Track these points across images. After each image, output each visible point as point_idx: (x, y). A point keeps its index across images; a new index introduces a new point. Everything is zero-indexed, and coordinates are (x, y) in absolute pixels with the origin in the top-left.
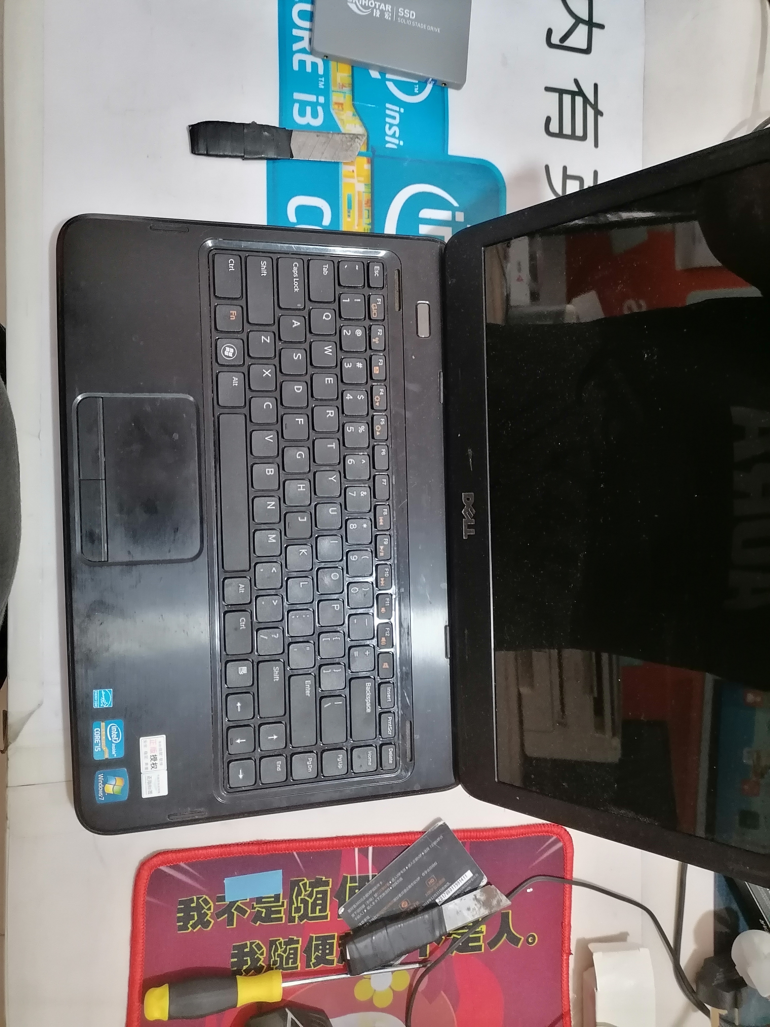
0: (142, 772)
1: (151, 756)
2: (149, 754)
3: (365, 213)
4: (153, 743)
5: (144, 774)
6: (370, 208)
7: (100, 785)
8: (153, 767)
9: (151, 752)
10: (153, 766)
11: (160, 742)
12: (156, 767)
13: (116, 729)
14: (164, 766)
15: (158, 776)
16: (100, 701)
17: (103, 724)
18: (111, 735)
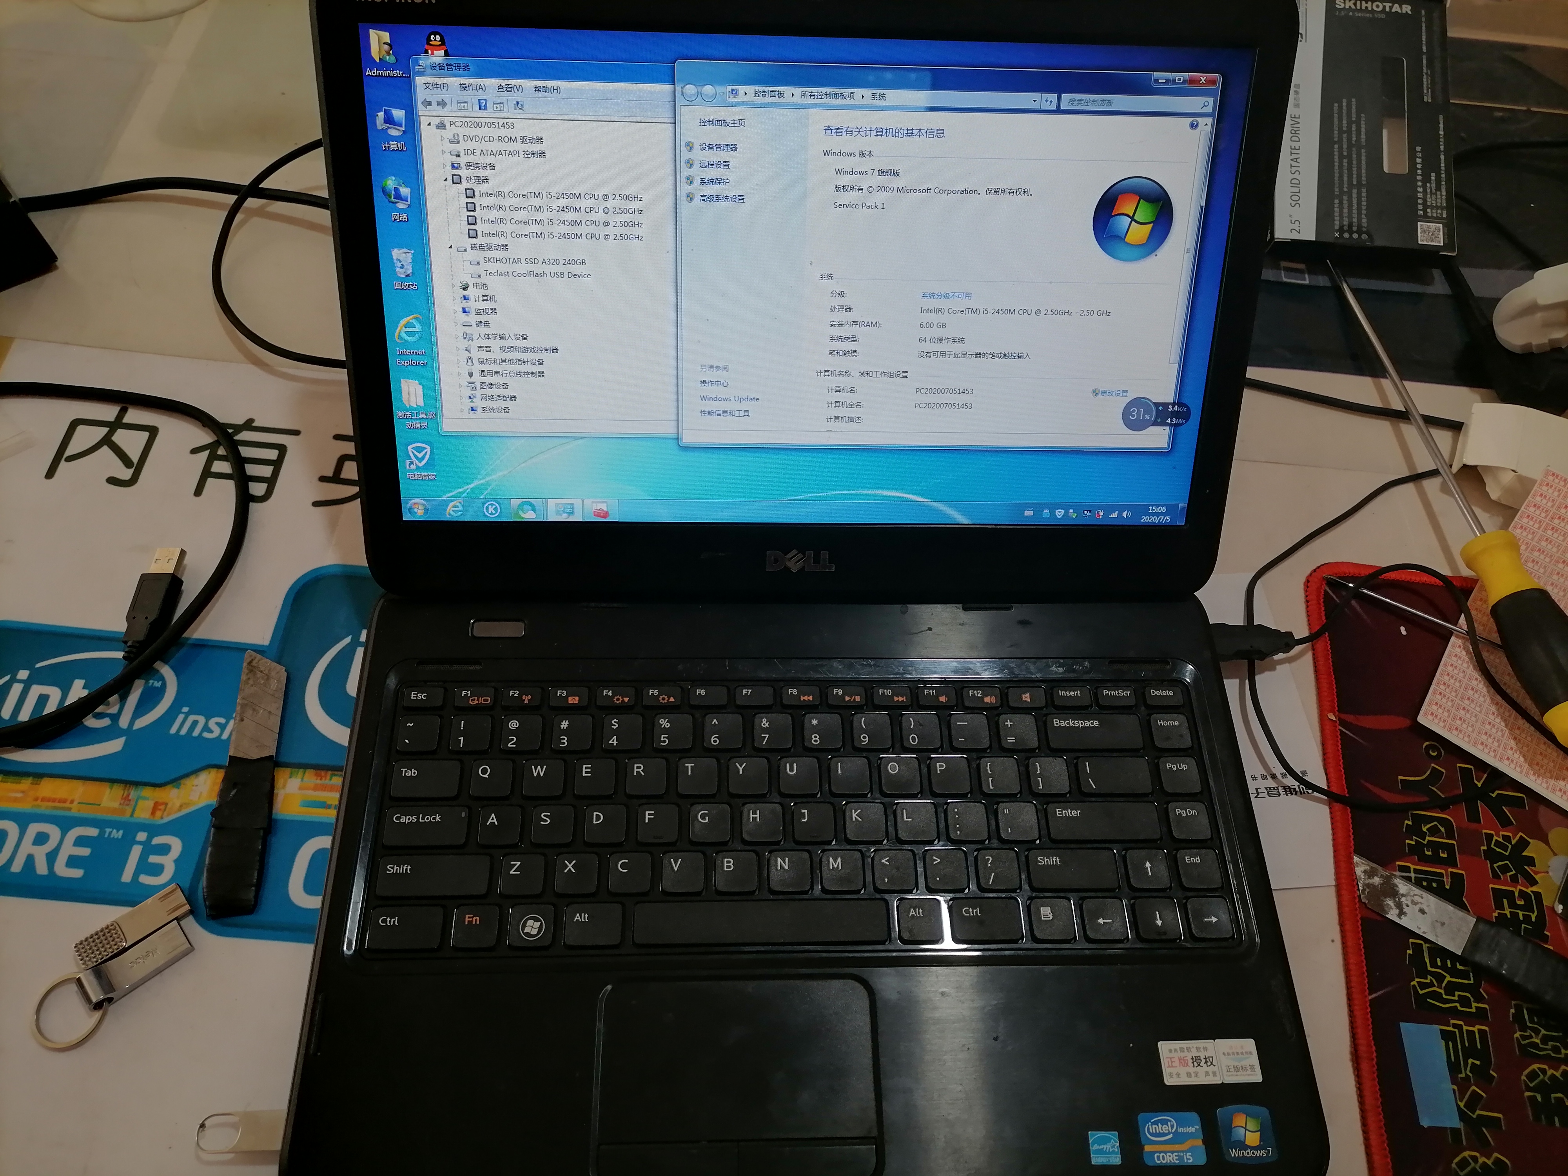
0: (1221, 1082)
1: (1194, 1067)
2: (1191, 1069)
4: (1172, 1062)
5: (1224, 1079)
7: (1248, 1153)
8: (1212, 1063)
9: (1187, 1065)
10: (1209, 1063)
11: (1170, 1051)
12: (1211, 1059)
13: (1154, 1126)
14: (1209, 1043)
15: (1224, 1054)
16: (1109, 1153)
17: (1147, 1148)
18: (1164, 1135)
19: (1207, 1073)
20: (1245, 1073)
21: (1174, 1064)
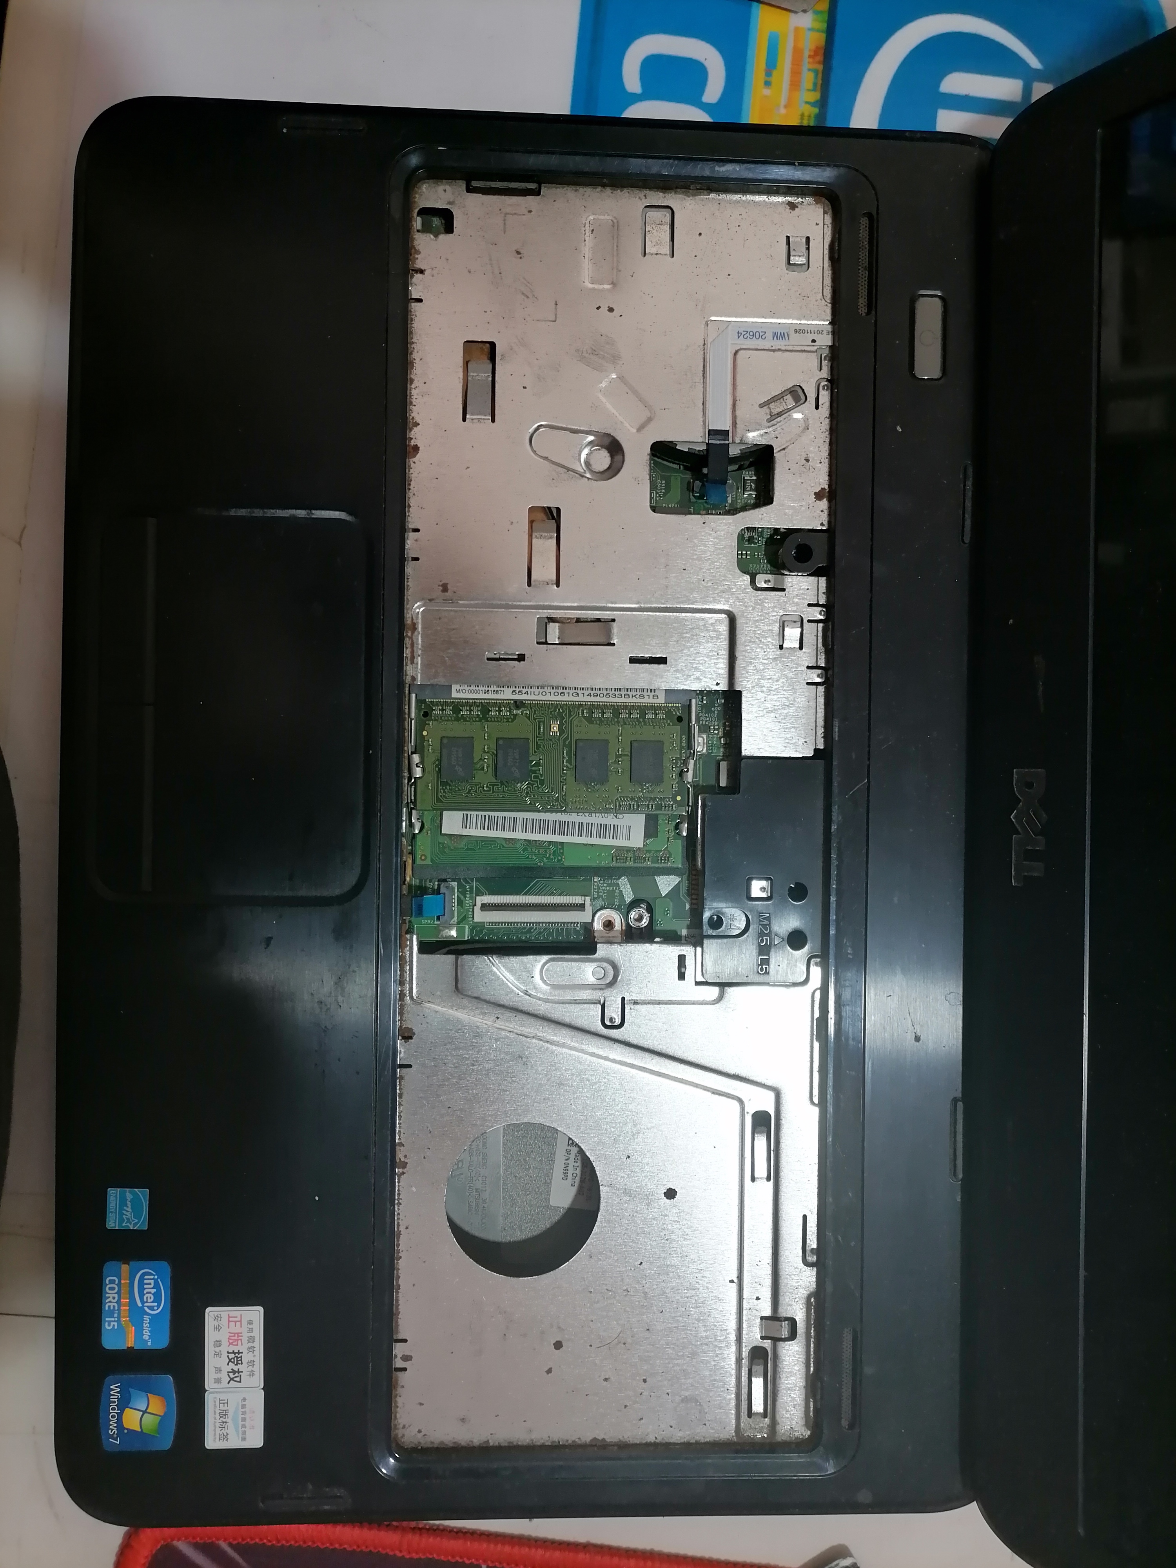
0: (207, 1388)
1: (228, 1352)
2: (225, 1348)
3: (808, 78)
4: (235, 1322)
5: (211, 1393)
6: (820, 67)
7: (113, 1409)
8: (232, 1379)
9: (231, 1344)
10: (232, 1375)
11: (250, 1322)
12: (238, 1379)
13: (152, 1282)
14: (258, 1380)
15: (244, 1399)
16: (121, 1214)
17: (125, 1268)
18: (141, 1296)
19: (218, 1370)
20: (218, 1425)
21: (232, 1324)
